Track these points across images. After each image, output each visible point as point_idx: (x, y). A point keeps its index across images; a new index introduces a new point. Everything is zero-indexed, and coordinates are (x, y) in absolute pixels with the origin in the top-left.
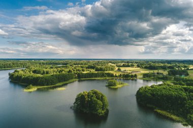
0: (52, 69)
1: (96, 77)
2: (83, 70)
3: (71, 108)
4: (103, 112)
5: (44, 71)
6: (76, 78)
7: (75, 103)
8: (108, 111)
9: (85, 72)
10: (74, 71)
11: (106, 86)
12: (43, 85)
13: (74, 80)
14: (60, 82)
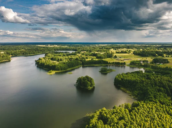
0: (64, 57)
1: (95, 64)
2: (87, 58)
3: (74, 85)
4: (91, 88)
5: (58, 59)
6: (81, 64)
7: (77, 83)
8: (94, 87)
9: (88, 60)
10: (80, 58)
11: (100, 72)
12: (59, 70)
13: (79, 66)
14: (69, 68)
